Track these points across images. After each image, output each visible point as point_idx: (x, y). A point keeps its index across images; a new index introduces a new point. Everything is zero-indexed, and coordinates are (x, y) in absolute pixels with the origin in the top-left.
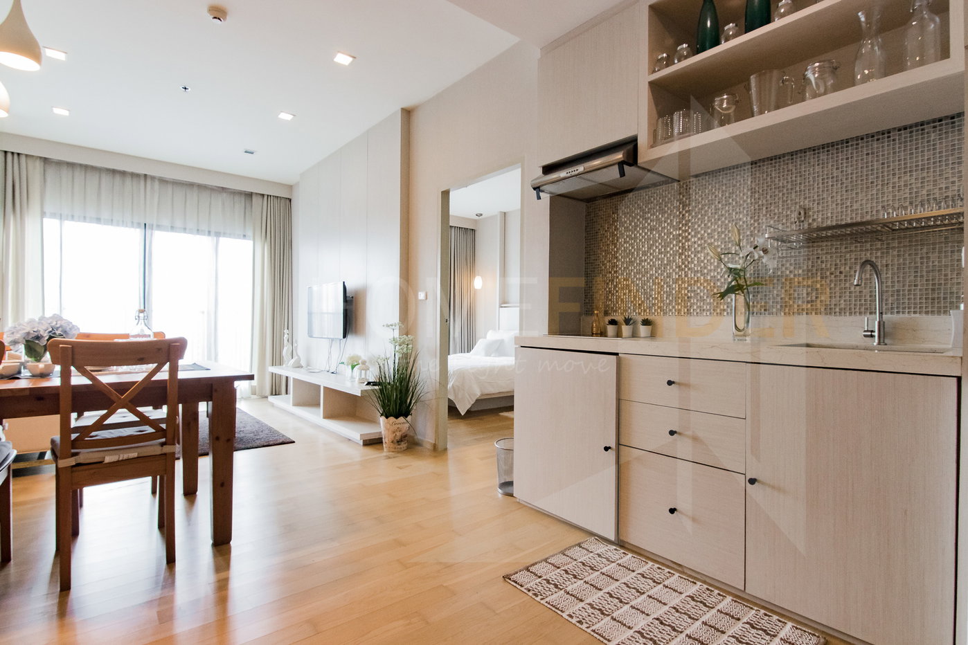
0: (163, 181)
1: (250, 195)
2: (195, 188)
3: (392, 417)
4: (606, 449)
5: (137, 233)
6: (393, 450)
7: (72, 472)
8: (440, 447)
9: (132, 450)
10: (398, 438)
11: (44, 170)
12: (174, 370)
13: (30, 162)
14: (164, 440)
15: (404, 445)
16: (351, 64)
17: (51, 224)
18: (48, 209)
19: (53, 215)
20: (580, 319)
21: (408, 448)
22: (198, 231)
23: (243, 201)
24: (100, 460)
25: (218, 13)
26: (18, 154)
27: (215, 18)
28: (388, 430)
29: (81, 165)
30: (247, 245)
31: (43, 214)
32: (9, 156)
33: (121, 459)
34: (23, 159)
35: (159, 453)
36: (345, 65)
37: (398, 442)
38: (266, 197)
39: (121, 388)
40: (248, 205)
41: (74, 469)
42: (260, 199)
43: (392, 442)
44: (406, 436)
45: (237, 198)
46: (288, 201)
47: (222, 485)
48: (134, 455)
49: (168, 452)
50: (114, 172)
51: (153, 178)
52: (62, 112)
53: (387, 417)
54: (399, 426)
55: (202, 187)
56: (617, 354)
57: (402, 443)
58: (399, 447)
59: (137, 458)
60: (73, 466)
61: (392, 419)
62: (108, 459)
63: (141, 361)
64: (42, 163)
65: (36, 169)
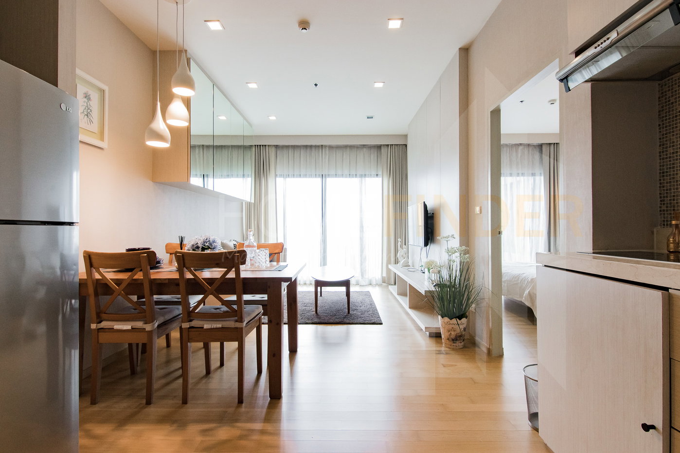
0: (331, 147)
1: (379, 147)
2: (348, 148)
3: (446, 318)
4: (646, 428)
5: (319, 180)
6: (450, 346)
7: (189, 331)
8: (495, 352)
9: (219, 322)
10: (453, 337)
11: (276, 152)
12: (238, 272)
13: (270, 148)
14: (236, 318)
15: (459, 344)
16: (402, 25)
17: (280, 180)
18: (278, 173)
19: (281, 176)
20: (653, 233)
21: (464, 347)
22: (350, 176)
23: (376, 153)
24: (200, 326)
25: (304, 25)
26: (265, 145)
27: (303, 29)
28: (444, 328)
29: (292, 146)
30: (378, 180)
31: (276, 176)
32: (261, 147)
33: (212, 327)
34: (267, 147)
35: (233, 326)
36: (398, 28)
37: (453, 340)
38: (390, 146)
39: (211, 281)
40: (379, 152)
41: (190, 330)
42: (386, 148)
43: (448, 339)
44: (460, 336)
45: (372, 150)
46: (404, 147)
47: (274, 355)
48: (219, 326)
49: (238, 327)
50: (306, 147)
51: (326, 146)
52: (273, 118)
53: (443, 317)
54: (453, 326)
55: (351, 147)
56: (666, 289)
57: (458, 342)
58: (454, 344)
59: (222, 328)
60: (189, 328)
61: (446, 319)
62: (206, 326)
63: (218, 265)
64: (275, 149)
65: (273, 151)
